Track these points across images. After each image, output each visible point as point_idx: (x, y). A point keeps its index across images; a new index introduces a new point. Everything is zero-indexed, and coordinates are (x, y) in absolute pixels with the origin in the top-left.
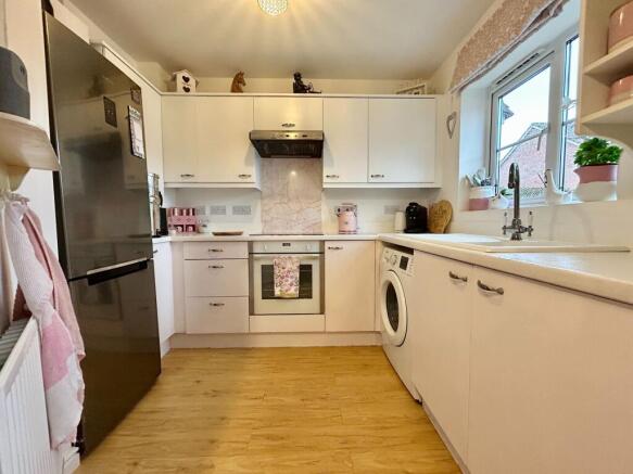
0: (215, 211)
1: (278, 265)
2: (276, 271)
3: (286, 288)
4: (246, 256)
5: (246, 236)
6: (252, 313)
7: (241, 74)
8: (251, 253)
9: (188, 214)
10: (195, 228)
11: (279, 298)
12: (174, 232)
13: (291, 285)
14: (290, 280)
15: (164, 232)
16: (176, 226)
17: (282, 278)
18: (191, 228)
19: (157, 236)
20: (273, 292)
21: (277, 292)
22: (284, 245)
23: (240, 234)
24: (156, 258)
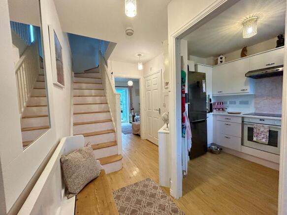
0: (231, 103)
1: (256, 128)
2: (255, 130)
3: (260, 139)
4: (241, 122)
5: (241, 115)
6: (242, 144)
7: (245, 48)
8: (243, 122)
9: (220, 104)
10: (223, 109)
11: (255, 142)
12: (215, 110)
13: (263, 138)
14: (262, 136)
15: (211, 111)
16: (216, 109)
17: (258, 134)
18: (221, 109)
19: (209, 113)
20: (253, 139)
21: (255, 139)
22: (260, 120)
23: (239, 113)
24: (208, 119)
